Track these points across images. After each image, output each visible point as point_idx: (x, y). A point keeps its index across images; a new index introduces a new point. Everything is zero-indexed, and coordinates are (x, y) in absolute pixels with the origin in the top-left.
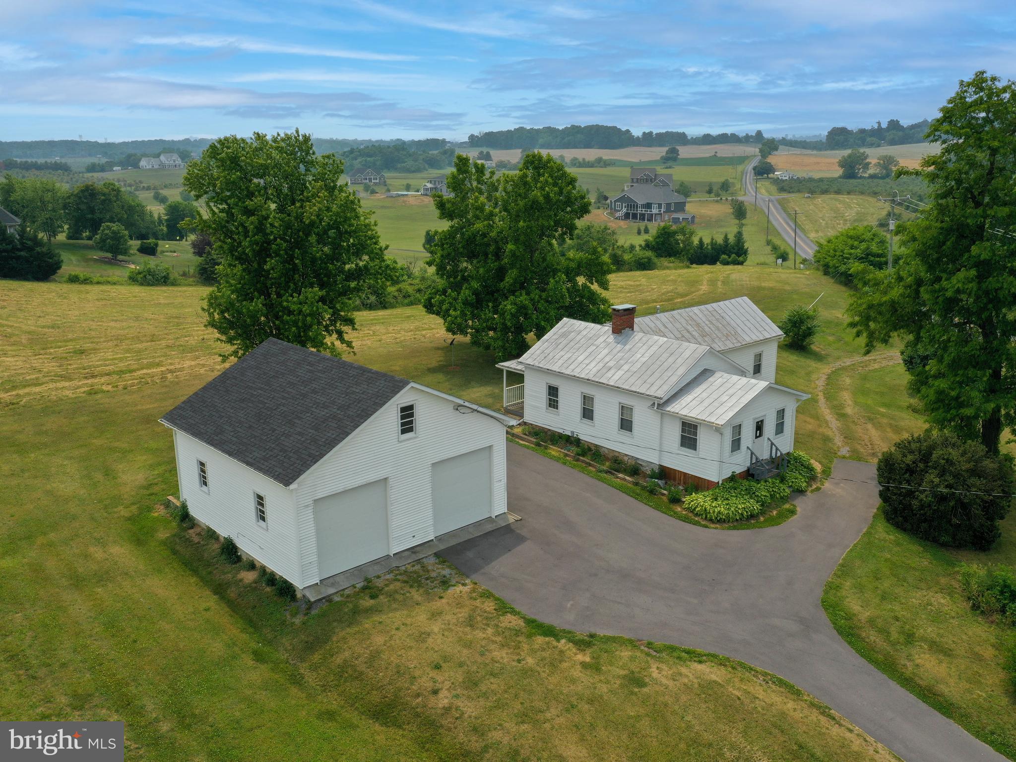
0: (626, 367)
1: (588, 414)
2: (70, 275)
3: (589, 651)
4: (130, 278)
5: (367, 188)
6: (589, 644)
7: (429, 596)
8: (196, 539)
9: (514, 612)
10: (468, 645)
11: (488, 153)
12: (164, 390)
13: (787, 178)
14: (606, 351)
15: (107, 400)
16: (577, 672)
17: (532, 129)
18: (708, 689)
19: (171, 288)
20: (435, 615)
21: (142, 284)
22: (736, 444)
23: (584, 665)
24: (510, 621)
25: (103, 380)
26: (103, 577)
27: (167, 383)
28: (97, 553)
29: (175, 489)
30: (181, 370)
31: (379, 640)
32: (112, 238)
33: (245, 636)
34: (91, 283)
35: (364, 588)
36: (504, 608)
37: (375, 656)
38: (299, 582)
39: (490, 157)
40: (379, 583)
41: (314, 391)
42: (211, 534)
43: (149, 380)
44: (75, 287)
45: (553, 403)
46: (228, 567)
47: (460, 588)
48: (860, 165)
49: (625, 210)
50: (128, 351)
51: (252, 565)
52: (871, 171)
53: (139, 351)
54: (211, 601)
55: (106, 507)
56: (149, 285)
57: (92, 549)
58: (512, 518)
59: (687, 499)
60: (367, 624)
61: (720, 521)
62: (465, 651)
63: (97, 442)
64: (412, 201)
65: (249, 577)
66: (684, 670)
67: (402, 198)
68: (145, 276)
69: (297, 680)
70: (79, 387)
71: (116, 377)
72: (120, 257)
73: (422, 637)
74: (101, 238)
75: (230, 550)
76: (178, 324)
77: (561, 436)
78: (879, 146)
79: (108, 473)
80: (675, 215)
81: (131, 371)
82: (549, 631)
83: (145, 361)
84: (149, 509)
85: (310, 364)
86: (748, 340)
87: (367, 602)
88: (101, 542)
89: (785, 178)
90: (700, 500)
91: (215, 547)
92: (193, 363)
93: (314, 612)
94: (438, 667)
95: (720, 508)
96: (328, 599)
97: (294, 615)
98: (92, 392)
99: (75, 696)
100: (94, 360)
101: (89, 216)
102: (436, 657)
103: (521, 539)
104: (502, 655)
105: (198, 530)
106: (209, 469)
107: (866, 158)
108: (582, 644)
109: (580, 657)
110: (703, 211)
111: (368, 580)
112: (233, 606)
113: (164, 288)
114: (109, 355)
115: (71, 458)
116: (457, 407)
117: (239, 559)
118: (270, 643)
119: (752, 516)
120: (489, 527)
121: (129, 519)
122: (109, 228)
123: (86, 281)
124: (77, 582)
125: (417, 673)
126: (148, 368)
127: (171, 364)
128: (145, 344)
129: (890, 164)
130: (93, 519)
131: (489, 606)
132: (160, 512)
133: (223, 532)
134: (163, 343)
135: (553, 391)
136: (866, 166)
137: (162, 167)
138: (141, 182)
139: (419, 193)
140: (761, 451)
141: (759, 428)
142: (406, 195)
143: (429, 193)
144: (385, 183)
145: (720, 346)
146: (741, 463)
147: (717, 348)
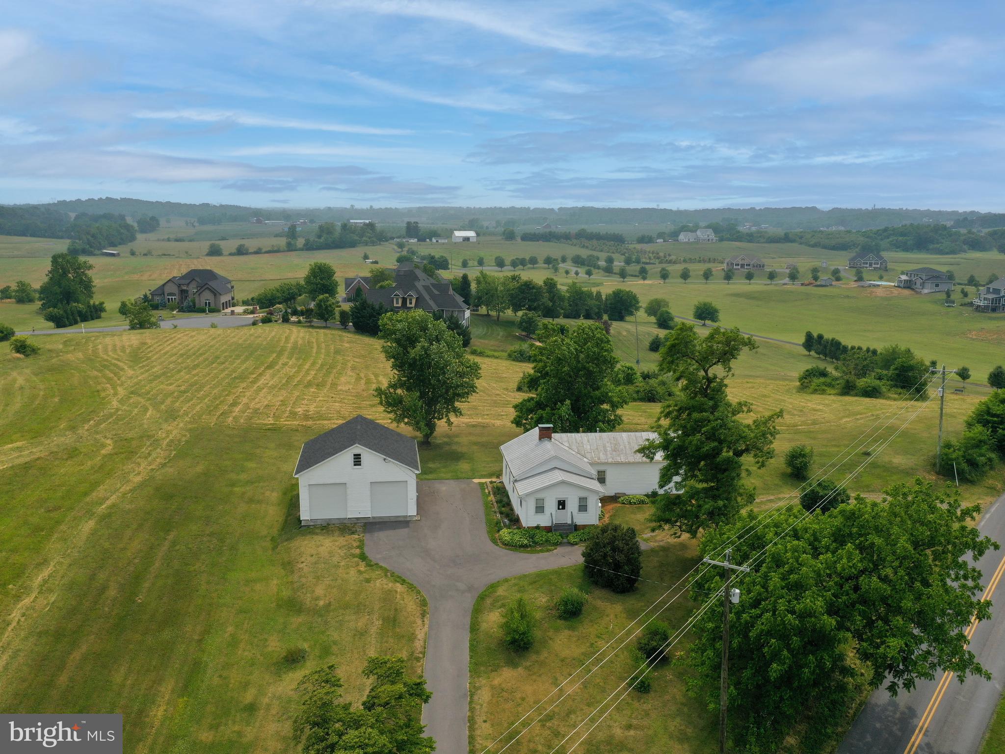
0: (523, 459)
3: (367, 568)
5: (859, 274)
6: (371, 566)
7: (340, 535)
9: (362, 549)
10: (331, 553)
14: (527, 449)
16: (353, 572)
18: (390, 592)
20: (333, 541)
22: (540, 509)
23: (359, 571)
24: (357, 551)
32: (526, 322)
36: (360, 546)
40: (331, 526)
47: (356, 536)
58: (418, 518)
59: (503, 530)
60: (308, 537)
61: (505, 544)
62: (327, 554)
64: (880, 292)
66: (391, 584)
67: (871, 290)
69: (274, 547)
72: (532, 336)
73: (320, 546)
74: (520, 321)
82: (364, 558)
87: (318, 531)
90: (506, 531)
93: (300, 529)
94: (312, 556)
95: (508, 538)
96: (309, 526)
97: (295, 529)
102: (315, 553)
103: (407, 527)
104: (336, 560)
108: (368, 565)
109: (362, 569)
111: (328, 524)
116: (385, 459)
120: (402, 519)
122: (526, 315)
125: (304, 556)
131: (357, 544)
137: (698, 241)
138: (669, 255)
139: (893, 284)
140: (565, 518)
141: (562, 504)
142: (879, 286)
143: (902, 285)
144: (886, 267)
145: (622, 459)
146: (544, 521)
147: (618, 459)
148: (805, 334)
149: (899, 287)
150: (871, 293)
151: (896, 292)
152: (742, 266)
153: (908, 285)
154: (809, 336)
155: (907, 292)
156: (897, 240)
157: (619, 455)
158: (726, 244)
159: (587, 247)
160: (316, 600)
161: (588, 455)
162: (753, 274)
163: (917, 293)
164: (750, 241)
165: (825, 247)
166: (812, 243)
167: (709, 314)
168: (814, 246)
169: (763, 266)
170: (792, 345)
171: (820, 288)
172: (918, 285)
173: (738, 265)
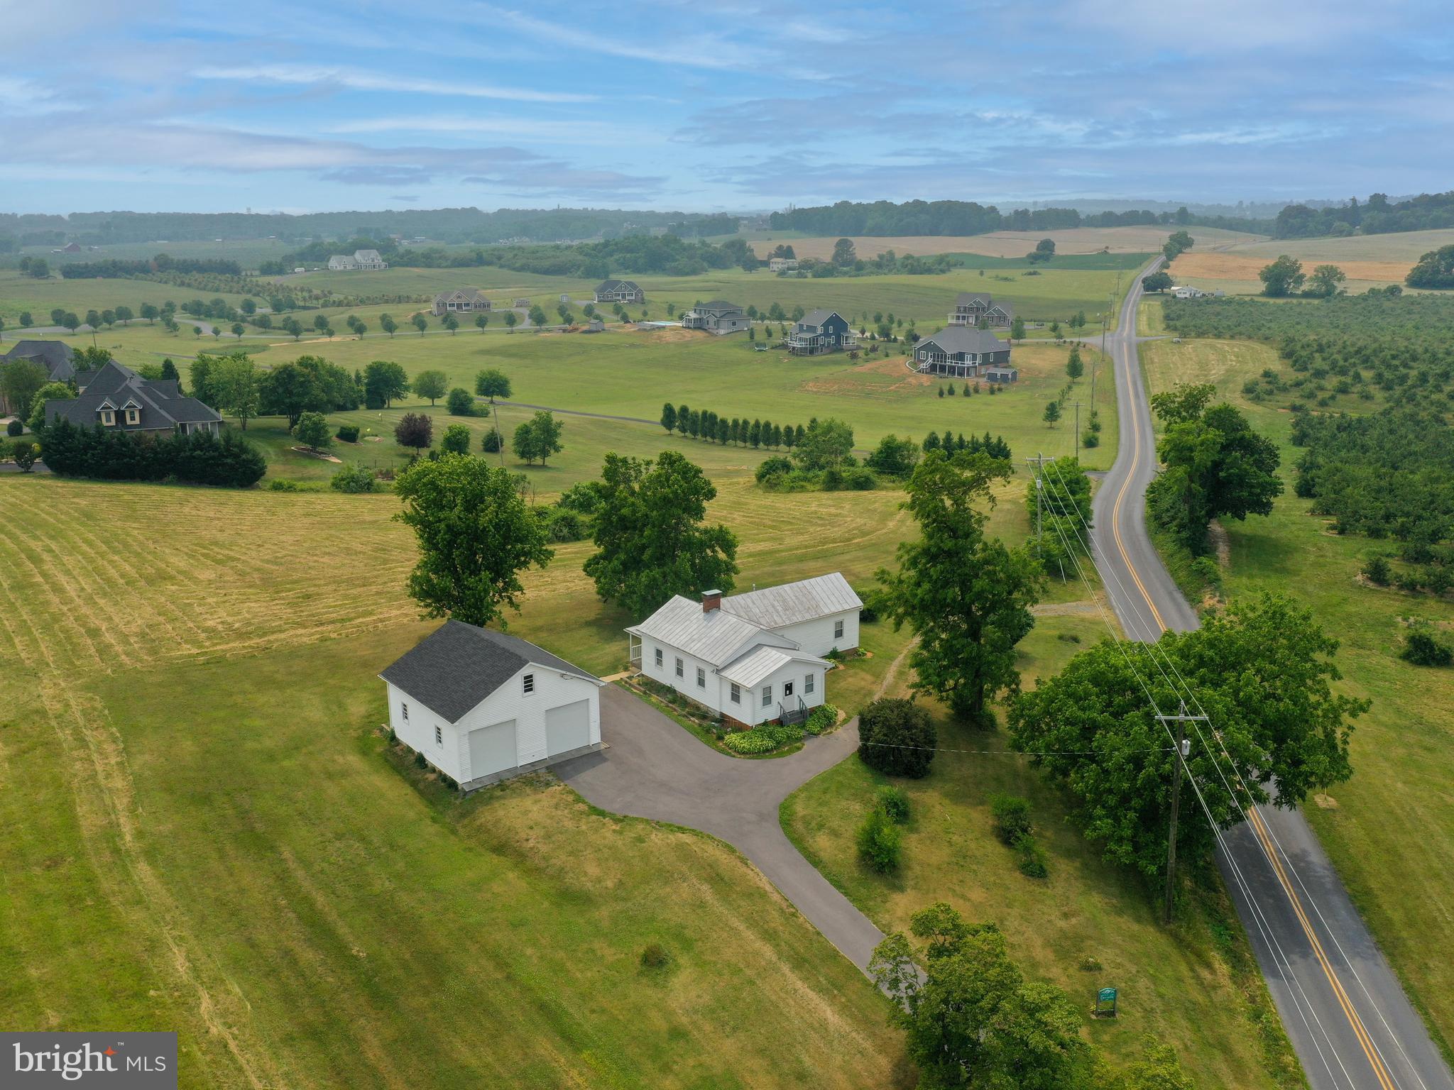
0: (704, 641)
1: (680, 672)
2: (274, 482)
3: (620, 825)
4: (333, 484)
5: (618, 310)
6: (622, 821)
7: (535, 791)
8: (400, 753)
9: (584, 802)
10: (552, 818)
11: (789, 248)
12: (377, 638)
13: (1187, 295)
14: (695, 626)
15: (335, 647)
16: (608, 835)
17: (859, 205)
18: (680, 847)
19: (374, 497)
20: (536, 802)
21: (345, 492)
22: (767, 700)
23: (614, 831)
24: (581, 807)
25: (330, 627)
26: (345, 774)
27: (378, 632)
28: (340, 760)
29: (387, 719)
30: (389, 619)
31: (501, 813)
32: (312, 429)
33: (427, 810)
34: (295, 491)
35: (498, 785)
36: (579, 799)
37: (498, 821)
38: (459, 779)
39: (792, 253)
40: (508, 783)
41: (474, 664)
42: (410, 750)
43: (365, 628)
44: (280, 496)
45: (659, 662)
46: (419, 771)
47: (557, 787)
48: (1291, 277)
49: (930, 361)
50: (346, 597)
51: (434, 770)
52: (1306, 287)
53: (355, 598)
54: (408, 790)
55: (342, 730)
56: (353, 492)
57: (336, 757)
58: (603, 746)
59: (727, 737)
60: (496, 805)
61: (744, 753)
62: (549, 821)
63: (331, 682)
64: (669, 337)
65: (432, 777)
66: (671, 836)
67: (656, 333)
68: (348, 483)
69: (454, 832)
70: (312, 634)
71: (339, 625)
72: (320, 449)
73: (526, 812)
74: (301, 428)
75: (421, 760)
76: (385, 562)
77: (663, 687)
78: (1350, 234)
79: (341, 705)
80: (992, 370)
81: (350, 620)
82: (602, 814)
83: (360, 609)
84: (370, 732)
85: (474, 643)
86: (827, 611)
87: (499, 793)
88: (342, 753)
89: (1183, 296)
90: (733, 738)
91: (412, 758)
92: (398, 612)
93: (467, 797)
94: (531, 828)
95: (745, 744)
96: (476, 790)
97: (456, 799)
98: (323, 640)
99: (336, 834)
100: (318, 607)
101: (287, 400)
102: (531, 823)
103: (605, 760)
104: (569, 825)
105: (401, 747)
106: (409, 709)
107: (1298, 269)
108: (617, 821)
109: (614, 827)
110: (1033, 362)
111: (501, 781)
112: (422, 793)
113: (367, 496)
114: (331, 602)
115: (315, 694)
116: (562, 676)
117: (426, 766)
118: (441, 813)
119: (767, 750)
120: (586, 752)
121: (358, 738)
122: (309, 418)
123: (290, 489)
124: (330, 776)
125: (519, 830)
126: (363, 617)
127: (381, 613)
128: (359, 590)
129: (1332, 277)
130: (335, 738)
131: (571, 798)
132: (376, 734)
133: (417, 749)
134: (374, 589)
135: (659, 653)
136: (1299, 280)
137: (358, 268)
138: (330, 293)
139: (680, 325)
140: (793, 705)
141: (789, 688)
142: (664, 327)
143: (692, 325)
144: (643, 299)
145: (798, 618)
146: (772, 713)
147: (795, 619)
148: (663, 407)
149: (689, 328)
150: (660, 338)
151: (689, 334)
152: (459, 306)
153: (699, 325)
154: (669, 410)
155: (700, 334)
156: (624, 258)
157: (794, 614)
158: (400, 271)
159: (189, 285)
160: (600, 882)
161: (762, 621)
162: (486, 318)
163: (712, 335)
164: (429, 266)
165: (536, 271)
166: (517, 265)
167: (497, 387)
168: (522, 269)
169: (489, 306)
170: (643, 424)
171: (592, 336)
172: (712, 324)
173: (453, 305)
